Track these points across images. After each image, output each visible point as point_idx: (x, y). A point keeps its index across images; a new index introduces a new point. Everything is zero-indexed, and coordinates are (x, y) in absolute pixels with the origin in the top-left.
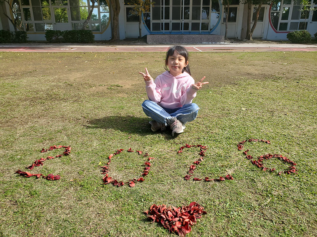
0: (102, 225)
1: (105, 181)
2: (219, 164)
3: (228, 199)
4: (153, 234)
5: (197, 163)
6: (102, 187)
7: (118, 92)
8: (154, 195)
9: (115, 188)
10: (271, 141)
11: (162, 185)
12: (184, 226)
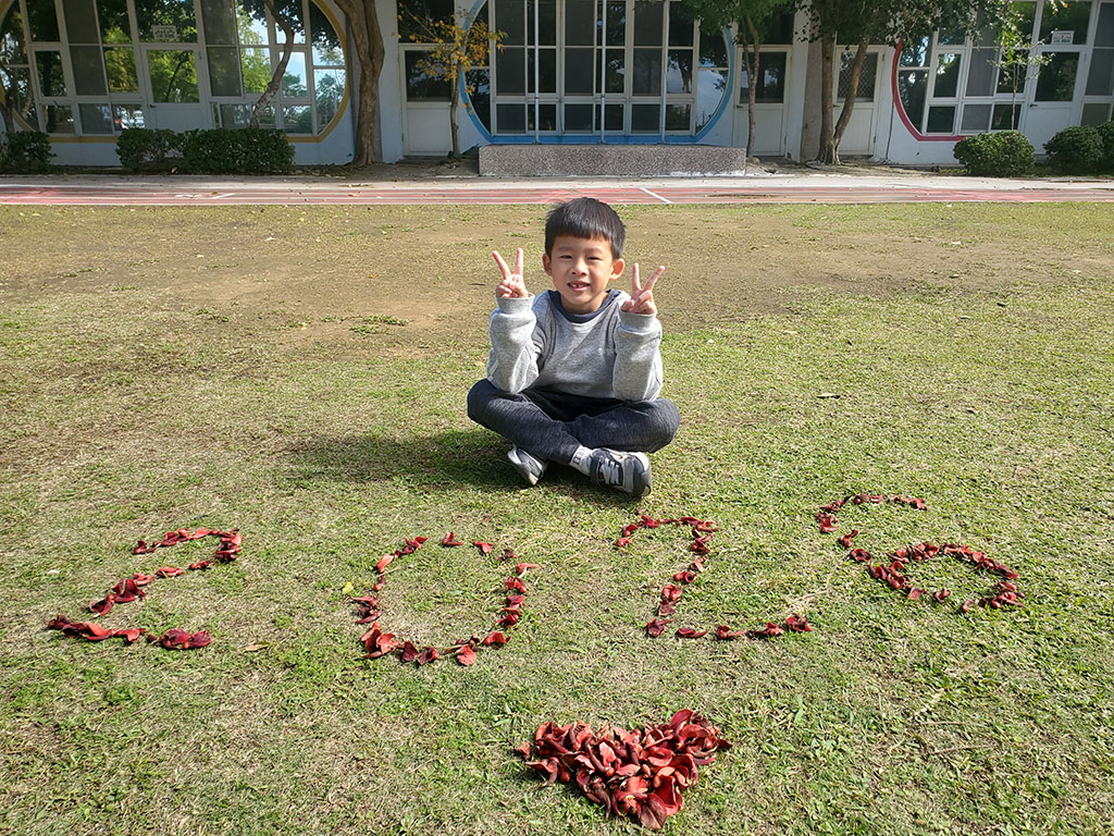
0: (371, 797)
1: (371, 647)
2: (759, 580)
3: (800, 698)
4: (551, 823)
5: (686, 579)
6: (361, 668)
7: (392, 343)
8: (547, 690)
9: (408, 671)
10: (930, 500)
11: (572, 655)
12: (658, 790)
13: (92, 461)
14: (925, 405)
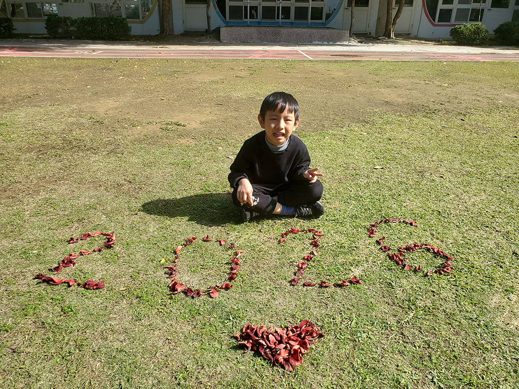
0: (175, 356)
1: (173, 289)
2: (341, 259)
3: (354, 315)
4: (248, 368)
5: (308, 259)
6: (169, 299)
7: (180, 136)
8: (248, 310)
9: (189, 300)
10: (419, 221)
11: (258, 293)
12: (292, 355)
13: (47, 197)
14: (421, 173)
